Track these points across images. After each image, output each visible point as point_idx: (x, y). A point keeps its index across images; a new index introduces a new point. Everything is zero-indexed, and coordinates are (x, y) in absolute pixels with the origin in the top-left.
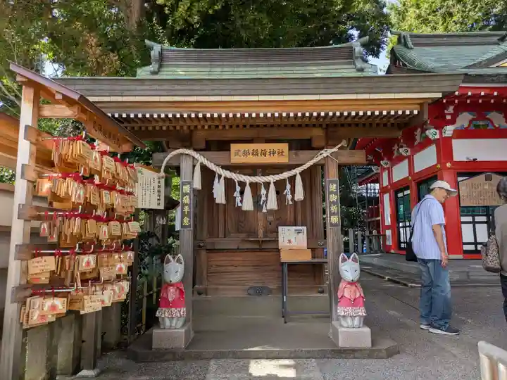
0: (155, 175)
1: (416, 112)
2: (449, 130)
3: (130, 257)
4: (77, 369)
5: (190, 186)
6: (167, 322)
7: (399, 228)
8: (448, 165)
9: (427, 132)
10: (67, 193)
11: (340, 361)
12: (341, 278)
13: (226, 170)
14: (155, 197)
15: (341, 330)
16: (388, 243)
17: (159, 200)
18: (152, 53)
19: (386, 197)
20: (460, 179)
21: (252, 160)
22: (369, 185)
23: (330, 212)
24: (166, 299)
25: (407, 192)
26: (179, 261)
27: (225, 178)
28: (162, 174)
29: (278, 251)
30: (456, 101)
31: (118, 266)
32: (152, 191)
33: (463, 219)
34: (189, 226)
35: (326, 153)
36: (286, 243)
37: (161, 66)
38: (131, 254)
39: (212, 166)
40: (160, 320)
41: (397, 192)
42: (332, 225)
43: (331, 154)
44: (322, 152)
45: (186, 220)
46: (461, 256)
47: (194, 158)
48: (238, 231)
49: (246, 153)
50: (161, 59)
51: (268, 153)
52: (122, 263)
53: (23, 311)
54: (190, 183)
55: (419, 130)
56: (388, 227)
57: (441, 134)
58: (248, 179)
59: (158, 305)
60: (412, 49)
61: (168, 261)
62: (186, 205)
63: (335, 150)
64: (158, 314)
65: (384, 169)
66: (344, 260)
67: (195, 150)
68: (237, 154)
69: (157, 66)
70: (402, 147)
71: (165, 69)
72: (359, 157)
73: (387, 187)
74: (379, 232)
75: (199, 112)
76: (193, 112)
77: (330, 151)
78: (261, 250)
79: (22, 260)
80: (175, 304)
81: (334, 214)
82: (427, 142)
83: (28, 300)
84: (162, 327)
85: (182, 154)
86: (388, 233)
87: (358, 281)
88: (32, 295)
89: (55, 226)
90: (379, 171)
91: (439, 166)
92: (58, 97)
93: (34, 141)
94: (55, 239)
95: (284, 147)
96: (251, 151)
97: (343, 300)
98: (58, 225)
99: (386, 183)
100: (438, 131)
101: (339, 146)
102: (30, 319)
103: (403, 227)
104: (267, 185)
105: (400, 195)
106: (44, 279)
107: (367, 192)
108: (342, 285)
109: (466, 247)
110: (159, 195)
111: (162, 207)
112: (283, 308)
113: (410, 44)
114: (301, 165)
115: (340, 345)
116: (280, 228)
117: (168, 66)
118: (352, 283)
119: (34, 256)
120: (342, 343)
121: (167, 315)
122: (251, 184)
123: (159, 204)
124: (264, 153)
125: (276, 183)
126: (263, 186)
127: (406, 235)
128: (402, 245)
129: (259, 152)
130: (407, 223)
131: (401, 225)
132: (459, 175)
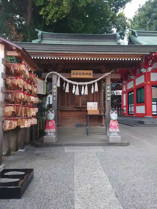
0: (43, 81)
1: (140, 59)
2: (150, 69)
3: (36, 110)
4: (17, 150)
5: (56, 86)
6: (49, 134)
7: (129, 106)
8: (149, 82)
9: (141, 70)
10: (18, 84)
11: (110, 147)
12: (111, 119)
13: (70, 80)
14: (42, 90)
15: (110, 136)
16: (124, 112)
17: (44, 91)
18: (38, 34)
19: (125, 95)
20: (152, 88)
21: (79, 76)
22: (118, 91)
23: (107, 96)
25: (132, 93)
26: (52, 113)
27: (69, 83)
28: (46, 81)
29: (87, 111)
30: (153, 58)
31: (32, 113)
32: (41, 88)
33: (153, 103)
34: (56, 101)
35: (106, 74)
36: (90, 108)
37: (42, 40)
38: (37, 109)
39: (65, 79)
40: (46, 133)
41: (128, 93)
42: (108, 101)
43: (108, 75)
44: (105, 74)
45: (55, 98)
46: (151, 117)
47: (57, 75)
48: (72, 104)
49: (77, 74)
50: (42, 37)
51: (85, 74)
52: (34, 111)
53: (3, 125)
55: (138, 69)
56: (125, 106)
57: (146, 71)
58: (77, 83)
59: (45, 128)
60: (137, 37)
61: (49, 112)
62: (55, 93)
63: (109, 73)
64: (45, 131)
65: (124, 84)
66: (112, 113)
67: (57, 72)
68: (73, 74)
69: (40, 39)
70: (131, 76)
71: (43, 41)
72: (118, 76)
73: (125, 91)
74: (121, 108)
75: (61, 57)
76: (59, 57)
78: (81, 111)
79: (2, 107)
80: (51, 127)
81: (109, 97)
82: (141, 74)
83: (5, 121)
84: (47, 135)
85: (53, 74)
86: (125, 108)
87: (117, 120)
88: (6, 120)
89: (13, 95)
90: (122, 85)
91: (145, 83)
92: (14, 48)
93: (5, 64)
94: (13, 100)
95: (91, 72)
96: (79, 73)
97: (111, 127)
98: (14, 95)
99: (124, 89)
100: (145, 70)
101: (111, 72)
102: (6, 127)
103: (130, 106)
104: (85, 86)
105: (130, 94)
106: (10, 114)
107: (117, 94)
108: (111, 121)
109: (153, 113)
110: (44, 89)
111: (45, 94)
112: (87, 131)
113: (137, 35)
114: (97, 79)
115: (110, 142)
116: (88, 103)
117: (45, 40)
118: (115, 121)
119: (6, 106)
120: (111, 141)
121: (49, 131)
122: (79, 85)
123: (44, 92)
124: (83, 74)
125: (88, 85)
126: (83, 86)
127: (131, 109)
128: (130, 113)
129: (82, 73)
130: (132, 105)
131: (130, 105)
132: (153, 86)
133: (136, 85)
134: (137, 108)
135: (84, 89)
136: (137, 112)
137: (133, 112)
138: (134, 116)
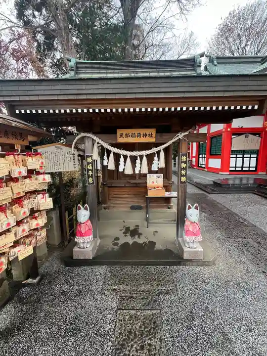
1: (256, 107)
5: (92, 158)
6: (82, 245)
8: (229, 129)
14: (72, 163)
15: (185, 250)
16: (193, 164)
17: (75, 165)
18: (70, 64)
21: (131, 140)
23: (181, 174)
24: (80, 232)
26: (86, 209)
27: (114, 153)
32: (69, 160)
33: (232, 156)
34: (93, 184)
35: (181, 136)
36: (151, 184)
39: (106, 145)
42: (181, 182)
43: (184, 136)
44: (178, 135)
45: (90, 180)
46: (228, 173)
47: (93, 139)
49: (127, 136)
50: (77, 69)
51: (142, 136)
54: (91, 156)
56: (194, 157)
58: (129, 153)
60: (216, 65)
62: (90, 170)
63: (186, 133)
64: (76, 240)
66: (190, 208)
68: (121, 136)
77: (183, 134)
78: (138, 187)
80: (86, 234)
81: (183, 176)
84: (79, 246)
91: (224, 130)
95: (153, 131)
96: (130, 135)
101: (190, 131)
104: (141, 157)
109: (231, 169)
111: (77, 169)
114: (166, 143)
116: (148, 175)
121: (82, 241)
122: (131, 157)
124: (139, 135)
125: (147, 156)
126: (138, 157)
127: (202, 161)
128: (200, 165)
129: (136, 135)
130: (204, 156)
131: (200, 156)
132: (234, 135)
133: (211, 132)
134: (210, 160)
135: (141, 164)
136: (209, 166)
137: (204, 165)
138: (205, 170)
